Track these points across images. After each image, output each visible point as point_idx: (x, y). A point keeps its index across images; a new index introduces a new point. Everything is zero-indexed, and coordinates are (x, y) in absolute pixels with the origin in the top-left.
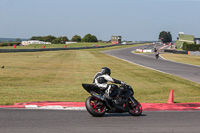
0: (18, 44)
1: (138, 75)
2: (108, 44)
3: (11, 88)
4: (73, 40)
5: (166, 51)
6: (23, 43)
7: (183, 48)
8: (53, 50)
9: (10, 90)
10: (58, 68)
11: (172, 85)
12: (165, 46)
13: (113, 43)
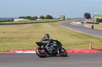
0: (12, 21)
1: (74, 35)
2: (58, 20)
3: (9, 43)
4: (40, 18)
5: (88, 23)
6: (15, 20)
7: (97, 21)
8: (30, 23)
9: (9, 44)
10: (32, 32)
11: (91, 40)
12: (87, 20)
13: (61, 19)
